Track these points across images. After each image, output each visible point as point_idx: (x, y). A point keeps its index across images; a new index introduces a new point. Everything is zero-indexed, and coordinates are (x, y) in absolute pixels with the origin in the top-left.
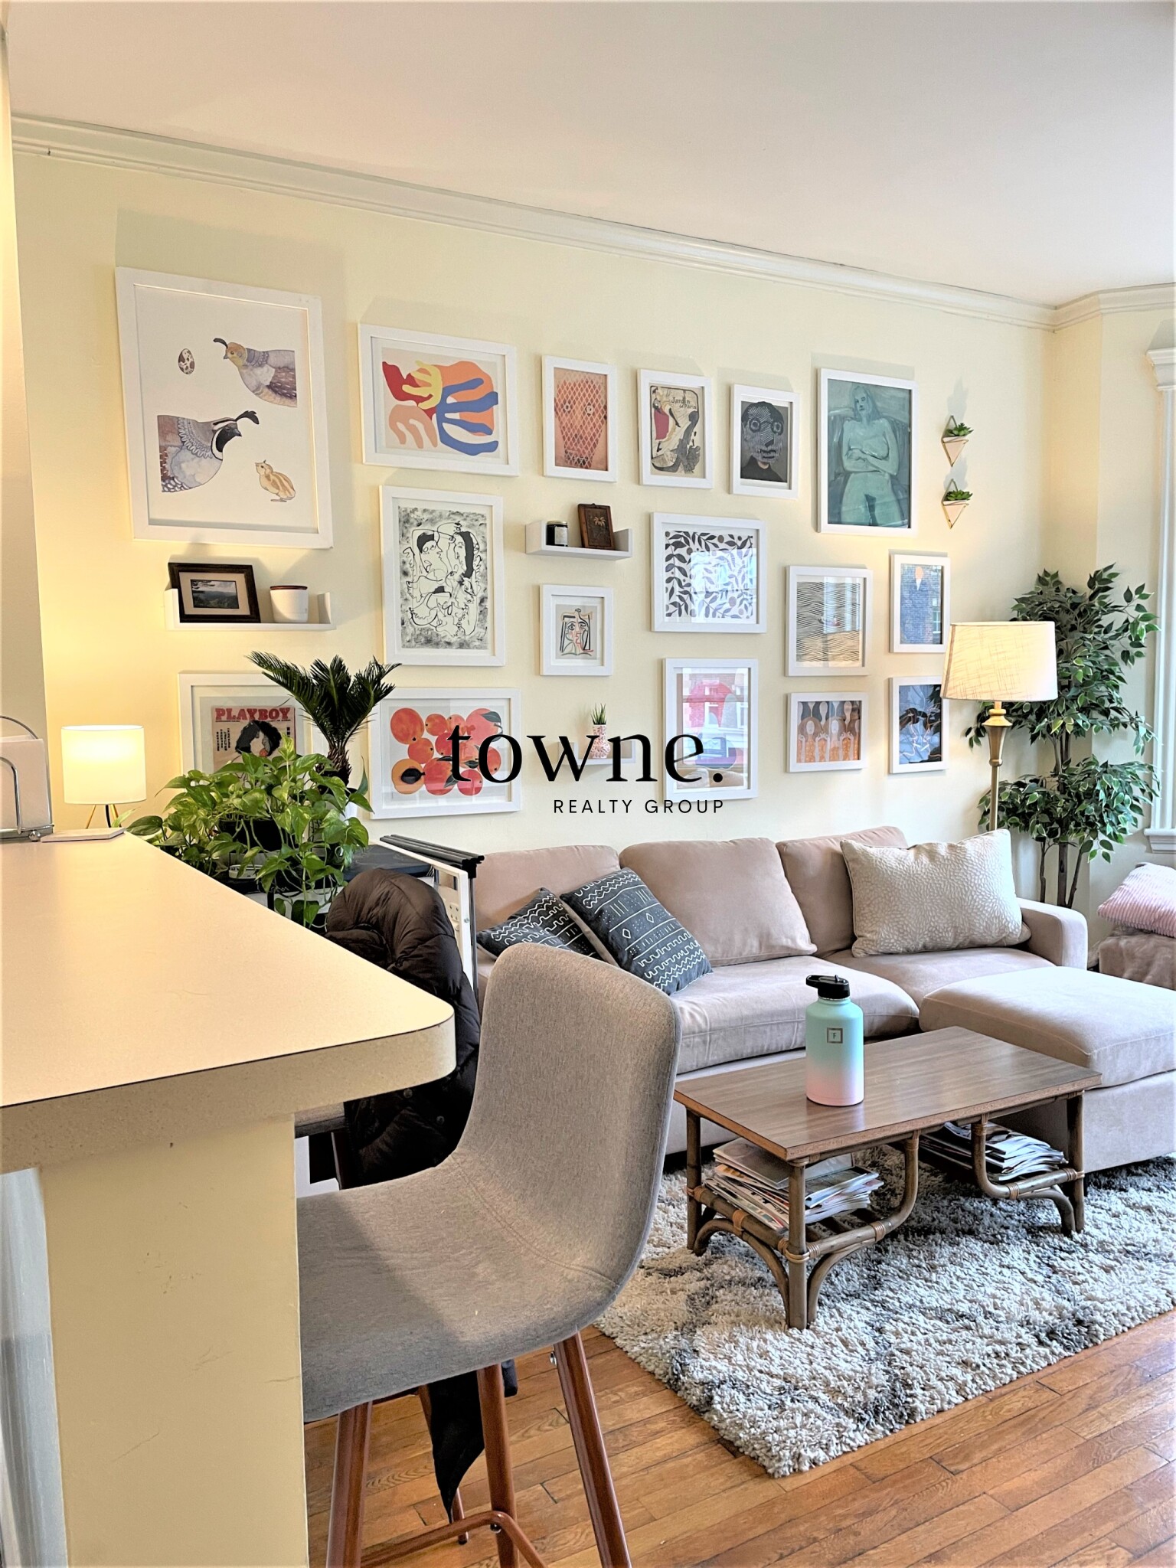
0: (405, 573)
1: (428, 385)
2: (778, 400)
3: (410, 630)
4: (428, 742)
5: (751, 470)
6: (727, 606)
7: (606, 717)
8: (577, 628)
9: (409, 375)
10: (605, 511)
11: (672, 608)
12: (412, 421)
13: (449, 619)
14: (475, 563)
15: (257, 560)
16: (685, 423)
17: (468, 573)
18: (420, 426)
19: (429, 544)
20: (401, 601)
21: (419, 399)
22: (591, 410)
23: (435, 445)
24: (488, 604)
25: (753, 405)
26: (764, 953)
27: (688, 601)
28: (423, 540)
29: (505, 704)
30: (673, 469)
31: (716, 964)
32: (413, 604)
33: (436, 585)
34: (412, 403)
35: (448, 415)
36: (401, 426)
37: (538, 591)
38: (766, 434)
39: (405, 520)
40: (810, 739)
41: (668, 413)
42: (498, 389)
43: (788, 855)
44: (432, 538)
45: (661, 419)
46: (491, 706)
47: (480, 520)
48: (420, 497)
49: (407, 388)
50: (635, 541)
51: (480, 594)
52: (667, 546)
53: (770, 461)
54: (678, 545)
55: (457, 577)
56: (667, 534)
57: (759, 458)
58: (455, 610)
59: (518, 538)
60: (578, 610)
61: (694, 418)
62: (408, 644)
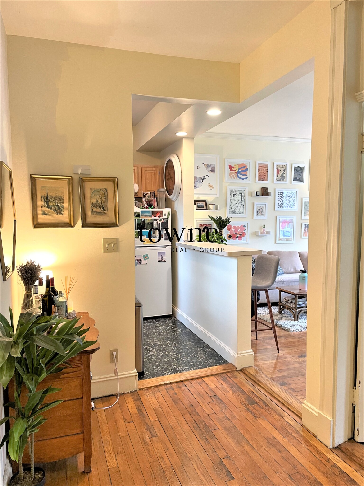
0: (231, 201)
1: (236, 168)
2: (301, 166)
3: (231, 211)
4: (233, 231)
5: (295, 180)
6: (290, 206)
7: (265, 227)
8: (260, 210)
9: (233, 167)
10: (267, 189)
11: (279, 206)
12: (233, 174)
13: (238, 209)
14: (243, 199)
15: (207, 199)
16: (283, 171)
17: (241, 201)
18: (234, 175)
19: (235, 196)
20: (230, 206)
21: (234, 171)
22: (265, 170)
23: (237, 178)
24: (244, 206)
25: (296, 167)
26: (295, 272)
27: (282, 205)
28: (234, 195)
29: (247, 224)
30: (280, 180)
31: (285, 273)
32: (232, 206)
33: (236, 203)
34: (233, 171)
35: (239, 173)
36: (231, 175)
37: (254, 203)
38: (299, 173)
39: (231, 192)
40: (306, 232)
41: (279, 170)
42: (248, 168)
43: (301, 254)
44: (235, 195)
45: (278, 171)
46: (244, 224)
47: (244, 191)
48: (233, 188)
49: (232, 169)
50: (272, 194)
51: (243, 204)
52: (278, 195)
53: (300, 178)
54: (280, 194)
55: (239, 201)
56: (278, 192)
57: (297, 177)
58: (239, 207)
59: (251, 194)
60: (261, 207)
61: (284, 170)
62: (230, 213)
